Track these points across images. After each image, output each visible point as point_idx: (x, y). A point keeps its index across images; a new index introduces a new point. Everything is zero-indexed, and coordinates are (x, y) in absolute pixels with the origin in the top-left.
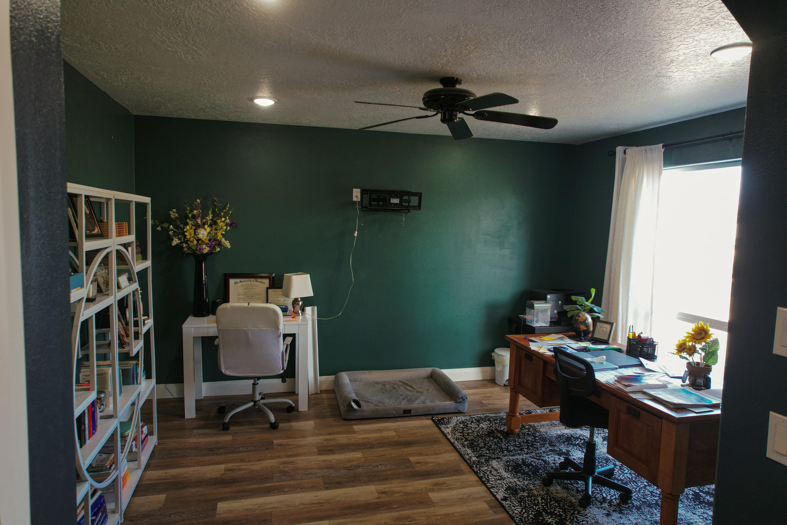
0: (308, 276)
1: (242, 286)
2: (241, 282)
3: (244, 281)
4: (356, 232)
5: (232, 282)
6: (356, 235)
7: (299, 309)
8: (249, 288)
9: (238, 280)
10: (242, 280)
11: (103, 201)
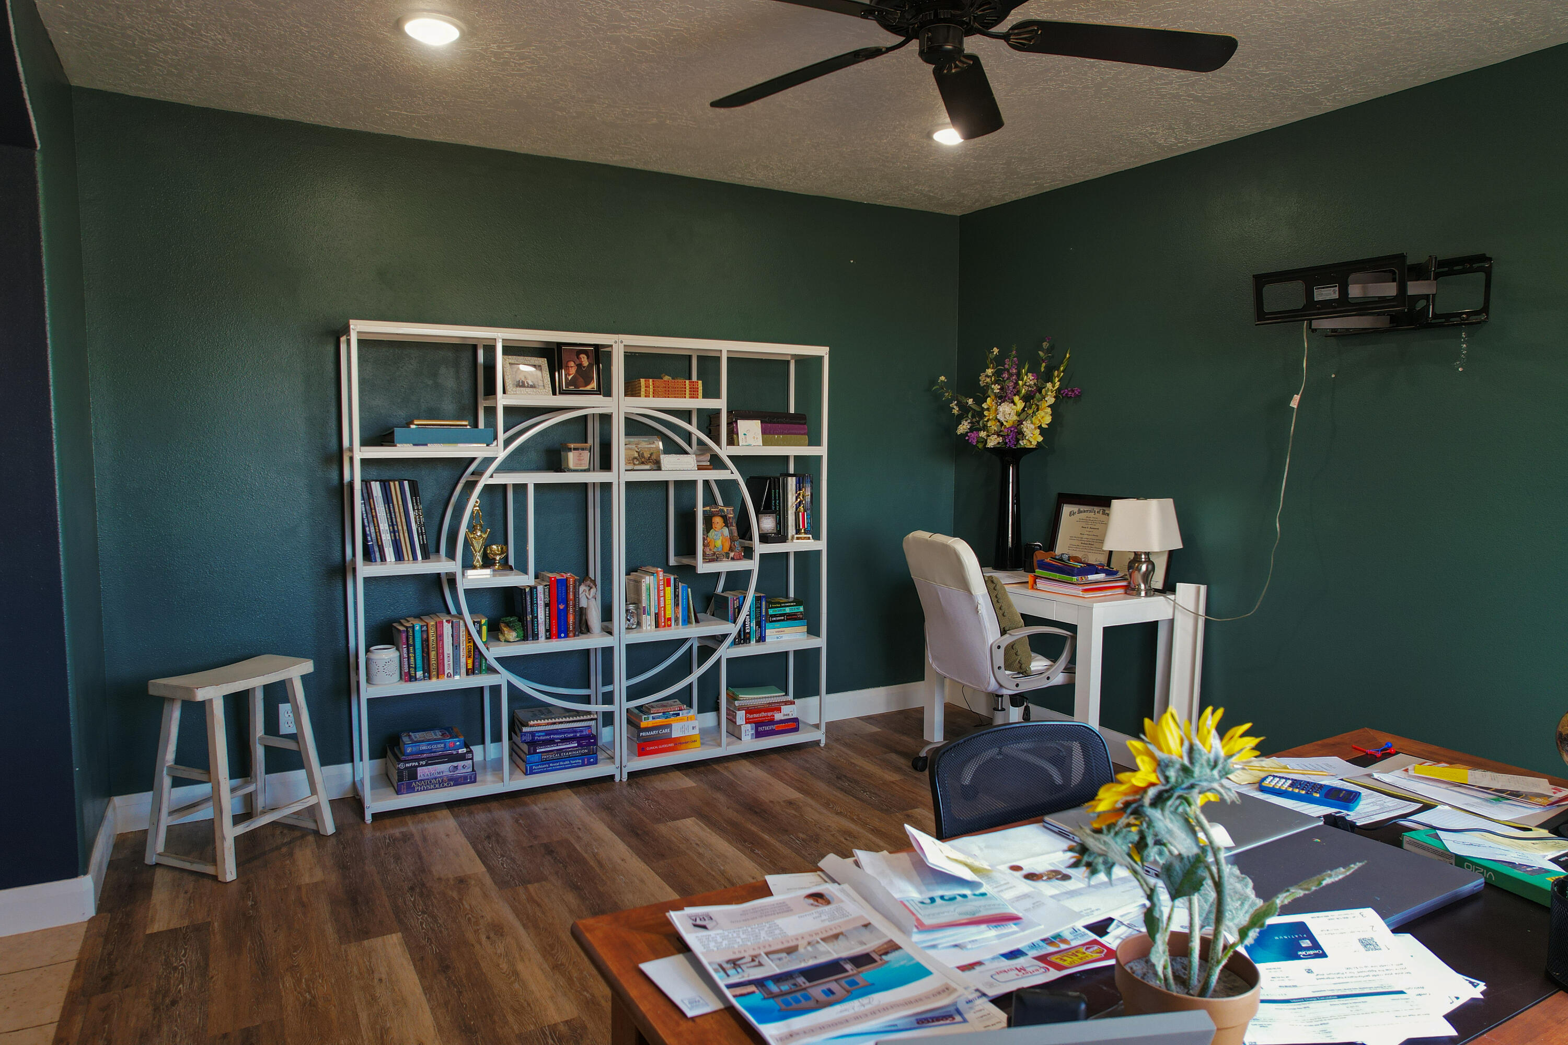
0: (1171, 500)
1: (1081, 520)
2: (1080, 512)
3: (1084, 511)
4: (1297, 398)
5: (1067, 509)
6: (1294, 403)
7: (1140, 581)
8: (1089, 526)
9: (1075, 508)
10: (1082, 508)
11: (789, 358)
